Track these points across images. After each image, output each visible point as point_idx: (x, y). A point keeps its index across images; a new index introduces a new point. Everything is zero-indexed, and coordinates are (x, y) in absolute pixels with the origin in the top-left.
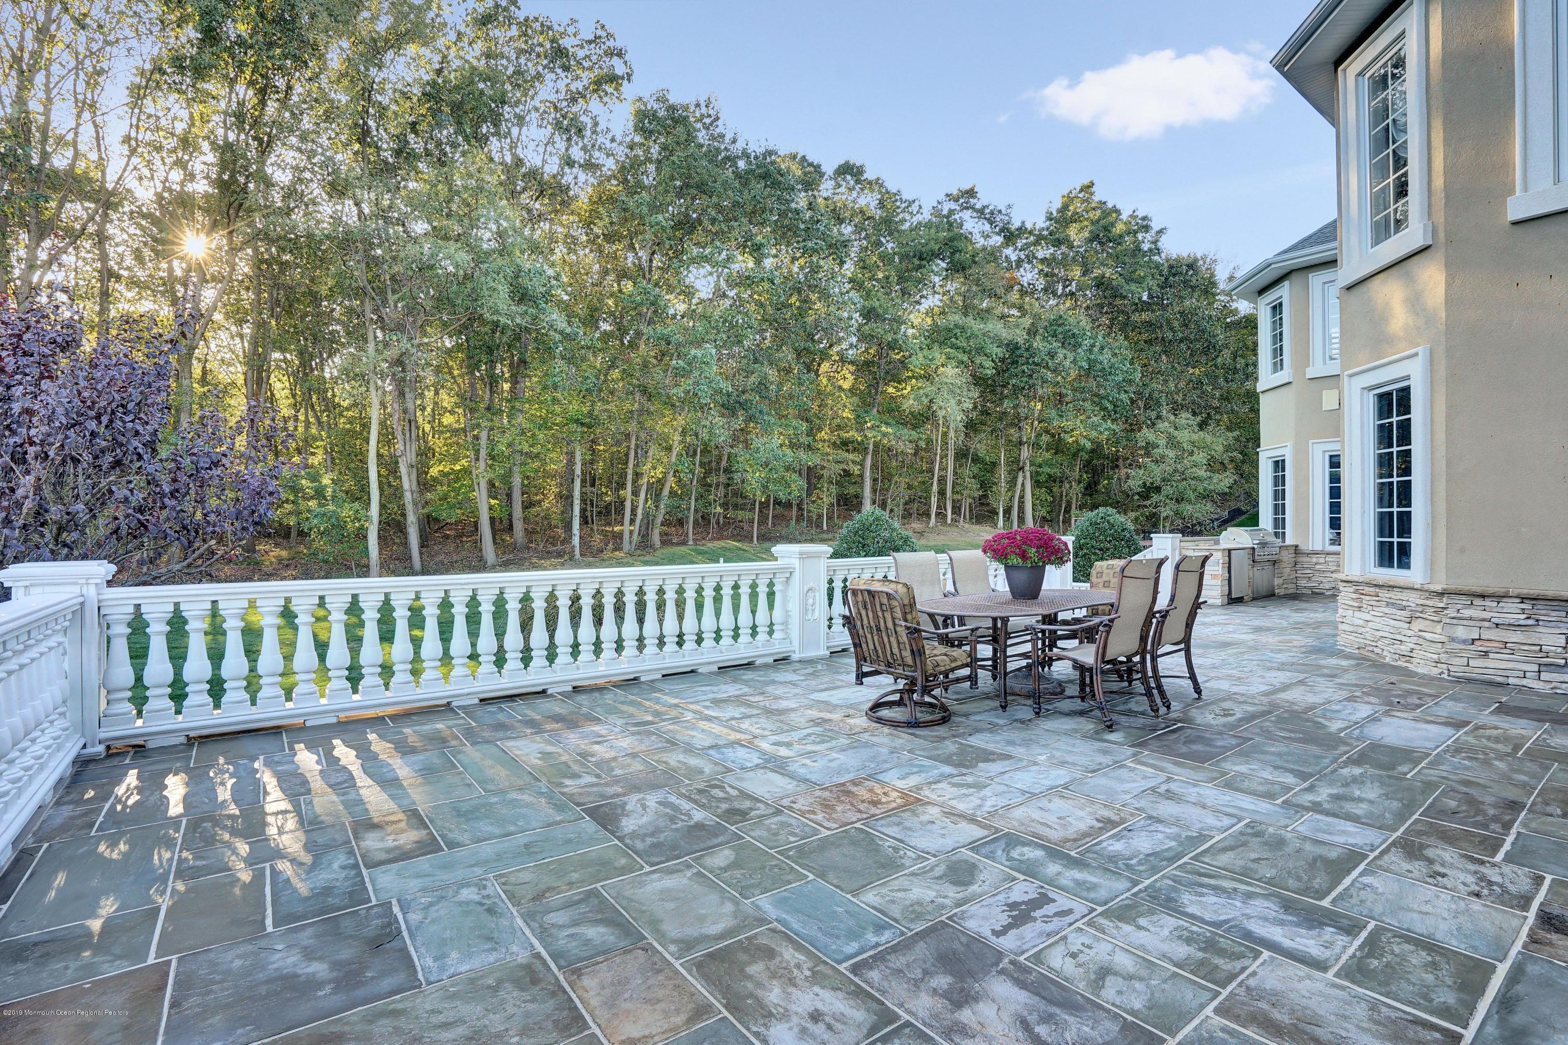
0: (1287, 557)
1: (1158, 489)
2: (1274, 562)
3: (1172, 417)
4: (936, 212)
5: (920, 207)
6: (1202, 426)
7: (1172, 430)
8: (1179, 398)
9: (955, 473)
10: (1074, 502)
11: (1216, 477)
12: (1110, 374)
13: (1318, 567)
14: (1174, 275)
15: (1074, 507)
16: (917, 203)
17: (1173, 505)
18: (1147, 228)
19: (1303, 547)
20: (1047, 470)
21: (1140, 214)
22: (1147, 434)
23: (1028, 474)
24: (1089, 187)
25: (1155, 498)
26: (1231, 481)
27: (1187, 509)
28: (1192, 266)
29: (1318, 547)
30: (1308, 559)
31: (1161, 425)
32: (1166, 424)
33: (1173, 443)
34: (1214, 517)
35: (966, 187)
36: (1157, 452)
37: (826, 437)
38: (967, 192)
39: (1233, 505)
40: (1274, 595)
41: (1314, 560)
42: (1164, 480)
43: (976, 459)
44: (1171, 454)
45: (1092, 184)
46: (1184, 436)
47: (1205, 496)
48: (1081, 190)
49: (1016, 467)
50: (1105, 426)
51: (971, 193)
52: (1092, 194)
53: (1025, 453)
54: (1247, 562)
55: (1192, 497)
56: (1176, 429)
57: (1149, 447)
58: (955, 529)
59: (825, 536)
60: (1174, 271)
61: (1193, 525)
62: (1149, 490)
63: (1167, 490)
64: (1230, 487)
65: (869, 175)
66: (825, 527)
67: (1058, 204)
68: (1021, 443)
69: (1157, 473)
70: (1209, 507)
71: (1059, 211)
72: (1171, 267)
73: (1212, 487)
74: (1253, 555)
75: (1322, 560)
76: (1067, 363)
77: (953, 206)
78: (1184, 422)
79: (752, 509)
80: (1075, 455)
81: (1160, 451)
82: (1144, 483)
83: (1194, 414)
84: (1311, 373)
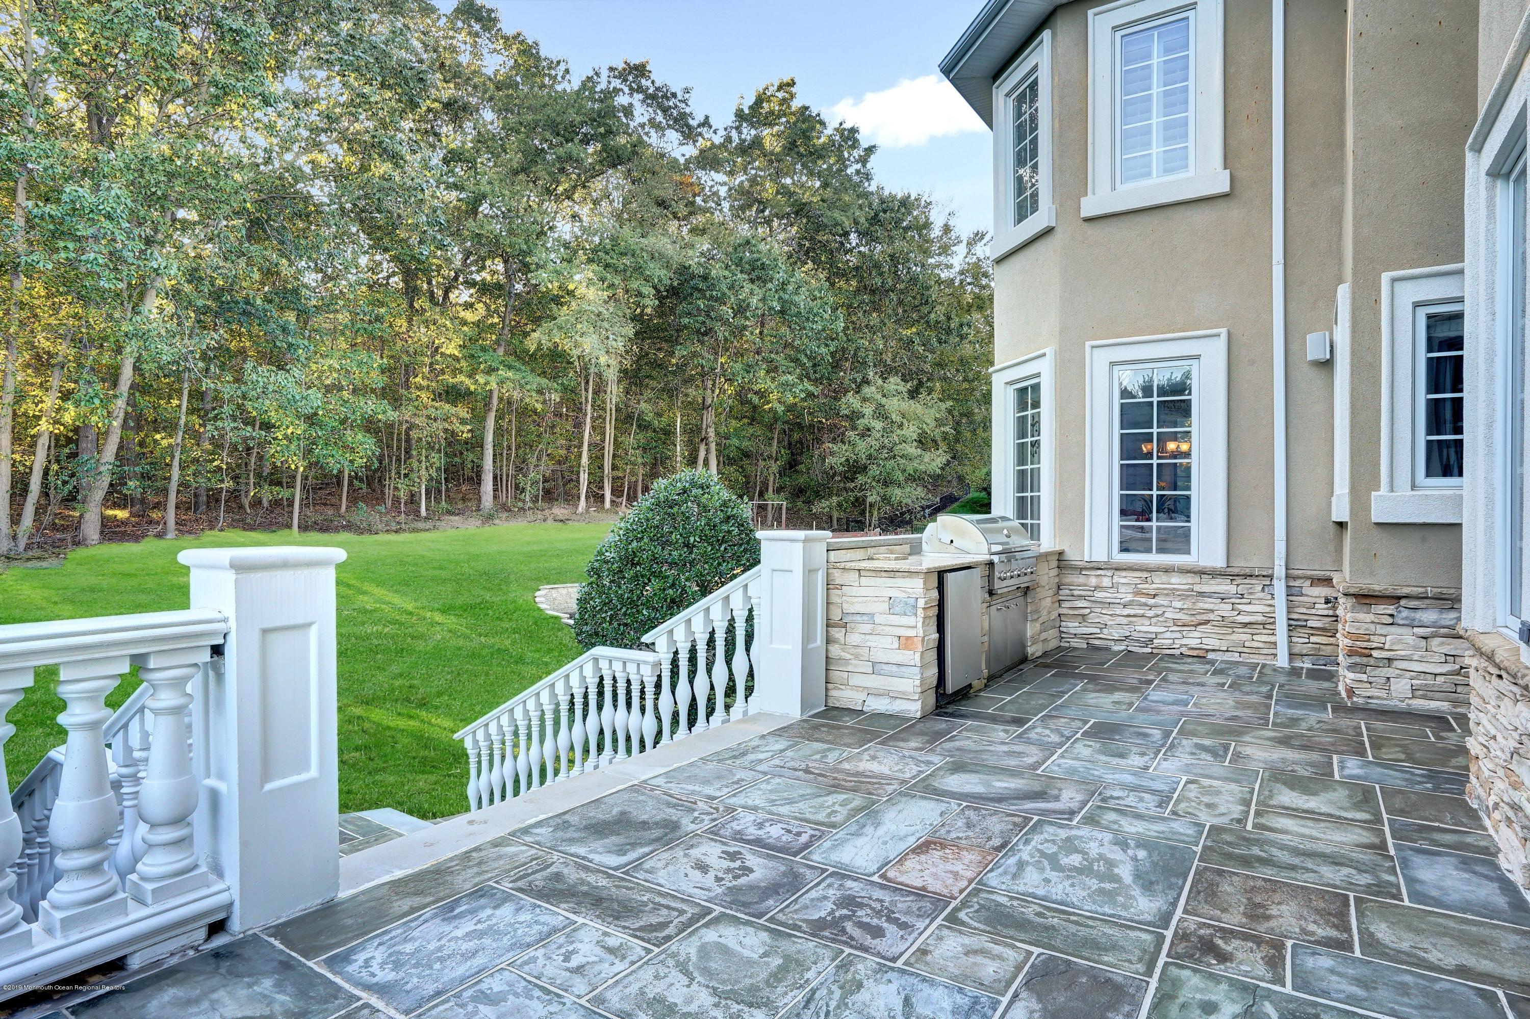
0: (1047, 575)
1: (864, 469)
2: (1026, 591)
3: (880, 382)
4: (589, 83)
5: (567, 71)
6: (913, 394)
7: (879, 396)
8: (888, 358)
9: (617, 444)
10: (771, 484)
11: (927, 457)
12: (808, 319)
13: (1099, 595)
14: (885, 212)
15: (771, 489)
16: (562, 67)
17: (879, 488)
18: (855, 144)
19: (1072, 555)
20: (735, 441)
21: (848, 125)
22: (851, 401)
23: (713, 446)
24: (788, 85)
25: (861, 479)
26: (944, 461)
27: (897, 493)
28: (906, 203)
29: (1100, 555)
30: (1081, 579)
31: (867, 391)
32: (873, 389)
33: (881, 413)
34: (924, 503)
35: (635, 60)
36: (861, 423)
37: (425, 383)
38: (636, 67)
39: (946, 491)
40: (1024, 660)
41: (1093, 581)
42: (870, 457)
43: (643, 426)
44: (878, 425)
45: (792, 83)
46: (894, 405)
47: (915, 478)
48: (780, 88)
49: (695, 435)
50: (801, 387)
51: (640, 70)
52: (792, 96)
53: (709, 417)
54: (979, 595)
55: (901, 478)
56: (884, 396)
57: (853, 417)
58: (613, 516)
59: (421, 525)
60: (884, 206)
61: (902, 514)
62: (855, 469)
63: (874, 470)
64: (942, 469)
65: (508, 27)
66: (423, 512)
67: (750, 100)
68: (704, 407)
69: (862, 447)
70: (920, 492)
71: (751, 108)
72: (883, 201)
73: (922, 468)
74: (990, 577)
75: (1106, 582)
76: (754, 301)
77: (616, 83)
78: (893, 387)
79: (291, 485)
80: (771, 427)
81: (866, 421)
82: (847, 460)
83: (904, 380)
84: (1090, 206)
